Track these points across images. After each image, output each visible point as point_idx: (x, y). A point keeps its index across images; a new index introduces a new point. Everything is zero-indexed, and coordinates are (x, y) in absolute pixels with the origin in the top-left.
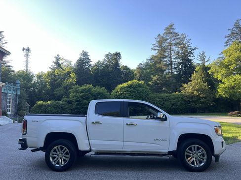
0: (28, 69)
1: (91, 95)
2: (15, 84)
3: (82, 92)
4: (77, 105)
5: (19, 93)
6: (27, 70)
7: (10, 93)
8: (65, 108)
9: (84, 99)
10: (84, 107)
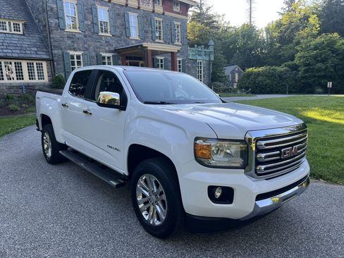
0: (252, 20)
1: (333, 52)
2: (207, 46)
3: (316, 48)
4: (306, 71)
5: (212, 59)
6: (250, 21)
7: (199, 59)
8: (285, 76)
9: (318, 62)
10: (317, 74)
